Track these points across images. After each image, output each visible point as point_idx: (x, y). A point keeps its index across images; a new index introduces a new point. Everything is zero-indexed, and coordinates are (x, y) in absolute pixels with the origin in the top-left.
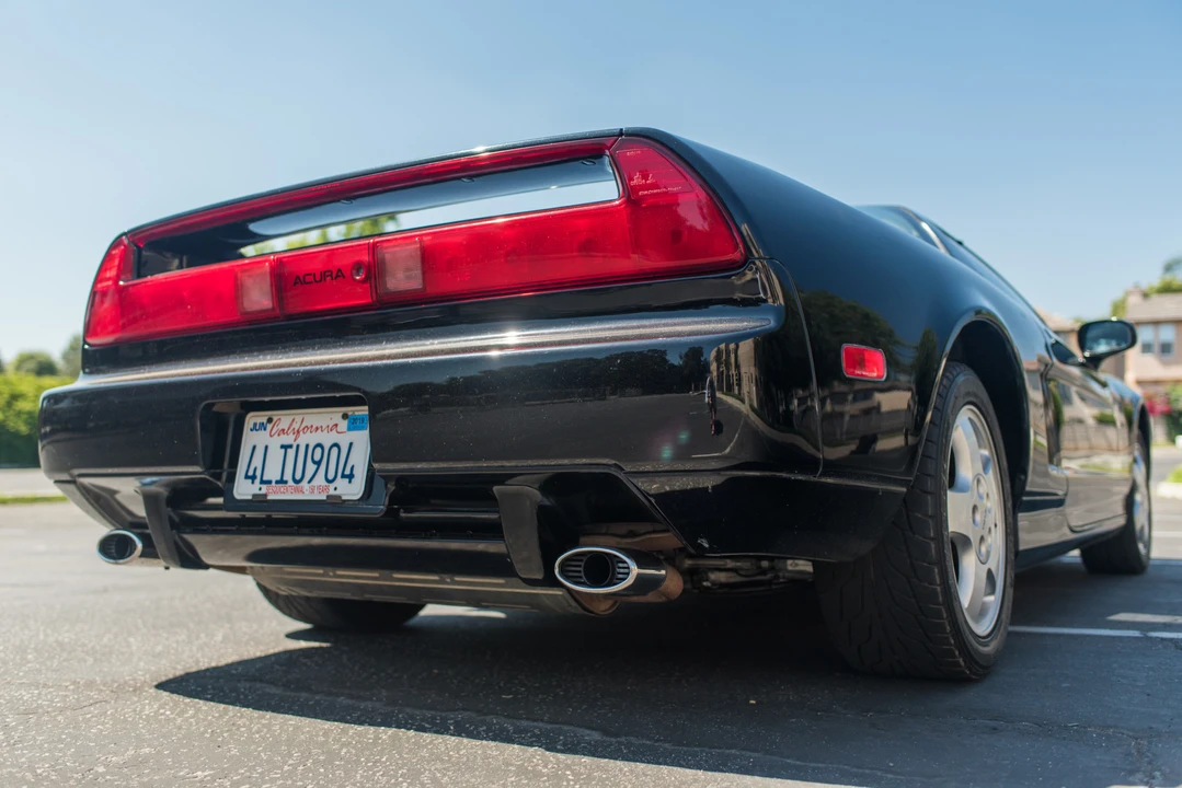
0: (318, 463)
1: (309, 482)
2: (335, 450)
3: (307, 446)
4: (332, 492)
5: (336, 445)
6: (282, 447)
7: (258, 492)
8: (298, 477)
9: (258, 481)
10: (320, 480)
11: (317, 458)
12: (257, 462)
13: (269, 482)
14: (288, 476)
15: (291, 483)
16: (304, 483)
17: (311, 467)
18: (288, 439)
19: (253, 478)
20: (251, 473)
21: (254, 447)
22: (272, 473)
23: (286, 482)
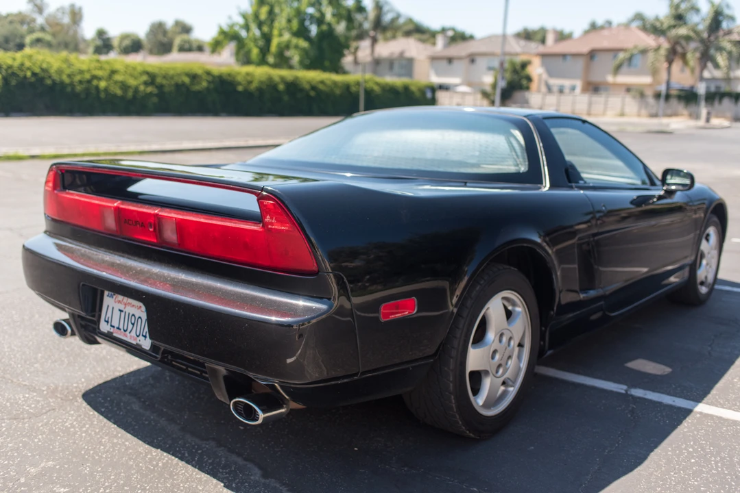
0: (133, 324)
1: (130, 333)
2: (140, 320)
3: (129, 314)
4: (138, 342)
5: (140, 318)
6: (120, 310)
7: (109, 330)
8: (125, 329)
9: (109, 324)
10: (133, 333)
11: (133, 322)
12: (109, 314)
13: (114, 327)
14: (121, 327)
15: (122, 330)
16: (128, 332)
17: (130, 326)
18: (122, 307)
19: (108, 322)
20: (107, 319)
21: (108, 306)
22: (115, 323)
23: (120, 329)
